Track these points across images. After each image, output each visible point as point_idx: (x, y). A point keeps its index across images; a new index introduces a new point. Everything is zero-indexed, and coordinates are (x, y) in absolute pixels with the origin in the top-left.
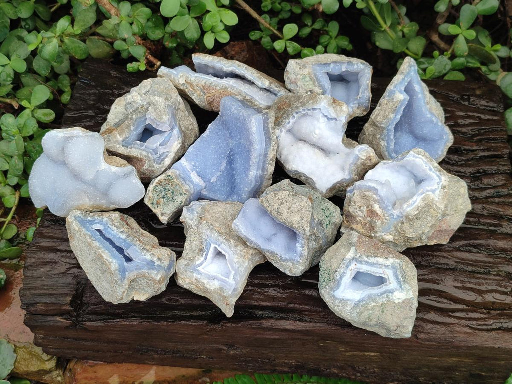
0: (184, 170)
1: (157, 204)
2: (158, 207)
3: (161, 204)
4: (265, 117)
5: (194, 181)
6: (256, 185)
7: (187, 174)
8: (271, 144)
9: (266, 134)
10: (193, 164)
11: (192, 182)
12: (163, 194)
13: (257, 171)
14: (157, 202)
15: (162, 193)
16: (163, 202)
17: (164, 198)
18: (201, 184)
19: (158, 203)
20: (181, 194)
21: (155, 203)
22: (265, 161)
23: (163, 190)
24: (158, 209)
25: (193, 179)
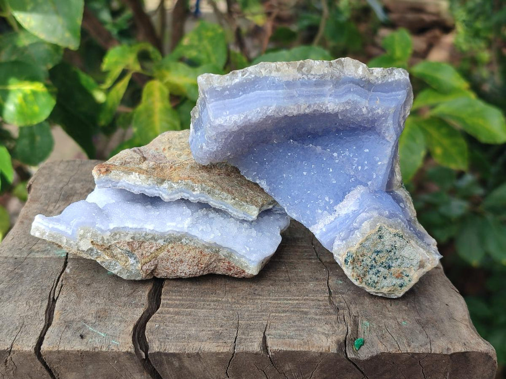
0: (332, 229)
1: (402, 278)
2: (408, 276)
3: (401, 271)
4: (211, 98)
5: (353, 209)
6: (354, 92)
7: (341, 224)
8: (266, 78)
9: (244, 92)
10: (320, 211)
11: (356, 214)
12: (381, 269)
13: (324, 95)
14: (397, 277)
15: (379, 271)
16: (397, 269)
17: (390, 267)
18: (359, 196)
19: (400, 276)
20: (380, 237)
21: (399, 282)
22: (303, 84)
23: (374, 270)
24: (411, 274)
25: (350, 212)
